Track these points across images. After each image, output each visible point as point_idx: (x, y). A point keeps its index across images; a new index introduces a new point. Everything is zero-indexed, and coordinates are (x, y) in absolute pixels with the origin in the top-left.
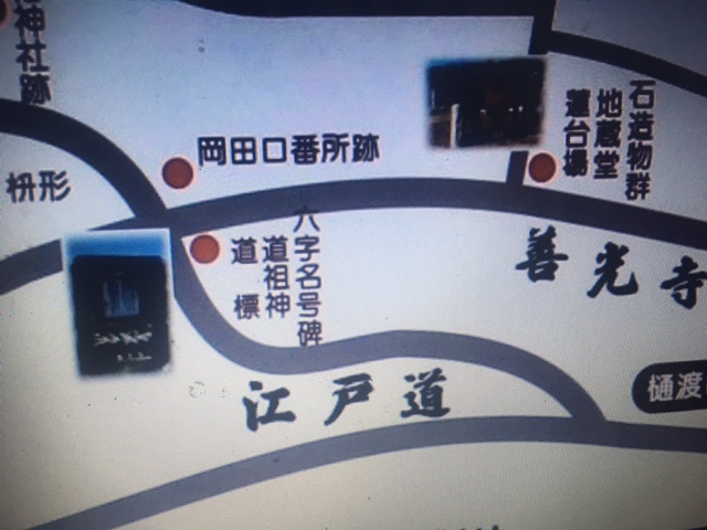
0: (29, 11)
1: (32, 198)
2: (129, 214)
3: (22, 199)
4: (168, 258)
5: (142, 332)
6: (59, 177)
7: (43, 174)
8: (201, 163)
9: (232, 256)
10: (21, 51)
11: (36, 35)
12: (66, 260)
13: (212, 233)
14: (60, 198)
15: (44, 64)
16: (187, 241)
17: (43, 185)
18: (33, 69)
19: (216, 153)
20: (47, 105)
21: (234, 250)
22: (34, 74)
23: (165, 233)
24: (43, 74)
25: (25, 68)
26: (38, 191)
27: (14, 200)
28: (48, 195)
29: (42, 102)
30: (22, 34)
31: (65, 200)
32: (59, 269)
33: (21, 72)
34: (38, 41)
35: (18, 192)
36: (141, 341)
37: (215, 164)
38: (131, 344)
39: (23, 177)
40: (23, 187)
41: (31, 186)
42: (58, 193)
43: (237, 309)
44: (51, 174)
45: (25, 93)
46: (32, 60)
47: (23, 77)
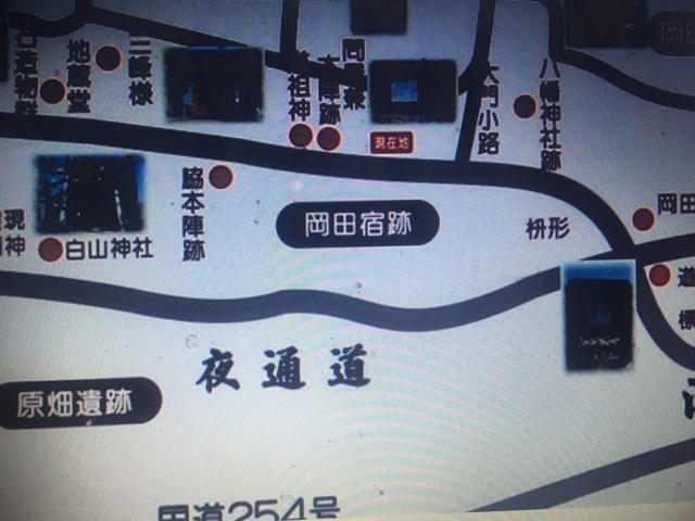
0: (550, 107)
1: (543, 237)
2: (609, 249)
3: (536, 237)
4: (634, 281)
5: (613, 338)
6: (562, 222)
7: (552, 220)
8: (659, 213)
9: (678, 281)
10: (543, 135)
11: (554, 124)
12: (563, 281)
13: (664, 263)
14: (562, 236)
15: (558, 143)
16: (648, 269)
17: (551, 227)
18: (550, 147)
19: (670, 206)
20: (558, 172)
21: (680, 276)
22: (551, 150)
23: (632, 262)
24: (557, 150)
25: (545, 147)
26: (547, 232)
27: (531, 238)
28: (554, 234)
29: (555, 169)
30: (545, 123)
31: (565, 238)
32: (558, 288)
33: (542, 148)
34: (555, 128)
35: (534, 232)
36: (611, 344)
37: (669, 213)
38: (605, 346)
39: (537, 221)
40: (538, 228)
41: (543, 228)
42: (561, 233)
43: (681, 322)
44: (557, 219)
45: (543, 163)
46: (550, 141)
47: (543, 153)
